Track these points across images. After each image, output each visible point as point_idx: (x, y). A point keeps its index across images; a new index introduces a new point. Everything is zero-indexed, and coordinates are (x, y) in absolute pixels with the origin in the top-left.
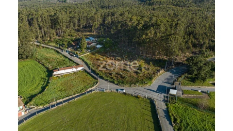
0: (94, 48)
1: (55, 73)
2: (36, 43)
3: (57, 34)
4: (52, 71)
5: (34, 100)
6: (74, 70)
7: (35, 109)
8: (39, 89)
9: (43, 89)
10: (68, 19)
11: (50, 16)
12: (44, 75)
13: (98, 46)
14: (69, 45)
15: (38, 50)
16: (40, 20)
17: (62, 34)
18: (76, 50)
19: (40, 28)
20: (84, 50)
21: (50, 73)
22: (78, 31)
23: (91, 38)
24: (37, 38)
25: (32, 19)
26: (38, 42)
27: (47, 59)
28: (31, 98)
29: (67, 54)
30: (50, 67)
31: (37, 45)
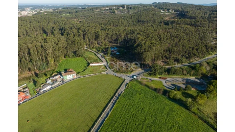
0: (115, 54)
1: (91, 65)
2: (85, 48)
3: (98, 44)
4: (90, 64)
5: (80, 73)
6: (100, 64)
7: (80, 76)
8: (83, 70)
9: (84, 70)
10: (105, 35)
11: (95, 33)
12: (86, 65)
13: (117, 53)
14: (103, 51)
15: (86, 52)
16: (89, 35)
17: (101, 44)
18: (105, 54)
19: (89, 40)
20: (109, 55)
21: (89, 64)
22: (111, 42)
23: (116, 48)
24: (86, 45)
25: (85, 34)
26: (87, 48)
27: (89, 58)
28: (79, 73)
29: (99, 56)
30: (89, 62)
31: (86, 50)
